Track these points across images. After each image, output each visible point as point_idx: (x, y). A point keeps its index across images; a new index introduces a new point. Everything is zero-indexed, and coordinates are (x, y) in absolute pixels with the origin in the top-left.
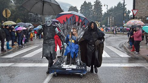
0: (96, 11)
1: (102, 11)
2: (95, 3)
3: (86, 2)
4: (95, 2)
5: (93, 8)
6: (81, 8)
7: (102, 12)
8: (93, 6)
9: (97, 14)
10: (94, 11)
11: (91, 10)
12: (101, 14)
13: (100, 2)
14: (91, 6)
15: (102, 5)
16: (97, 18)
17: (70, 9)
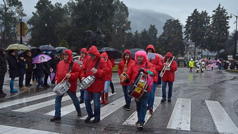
0: (217, 28)
1: (229, 28)
2: (214, 13)
3: (197, 10)
4: (214, 11)
5: (210, 22)
6: (188, 22)
7: (229, 30)
8: (211, 19)
9: (219, 34)
10: (213, 29)
11: (207, 27)
12: (227, 33)
13: (225, 10)
14: (207, 18)
15: (228, 17)
16: (218, 41)
17: (166, 23)
